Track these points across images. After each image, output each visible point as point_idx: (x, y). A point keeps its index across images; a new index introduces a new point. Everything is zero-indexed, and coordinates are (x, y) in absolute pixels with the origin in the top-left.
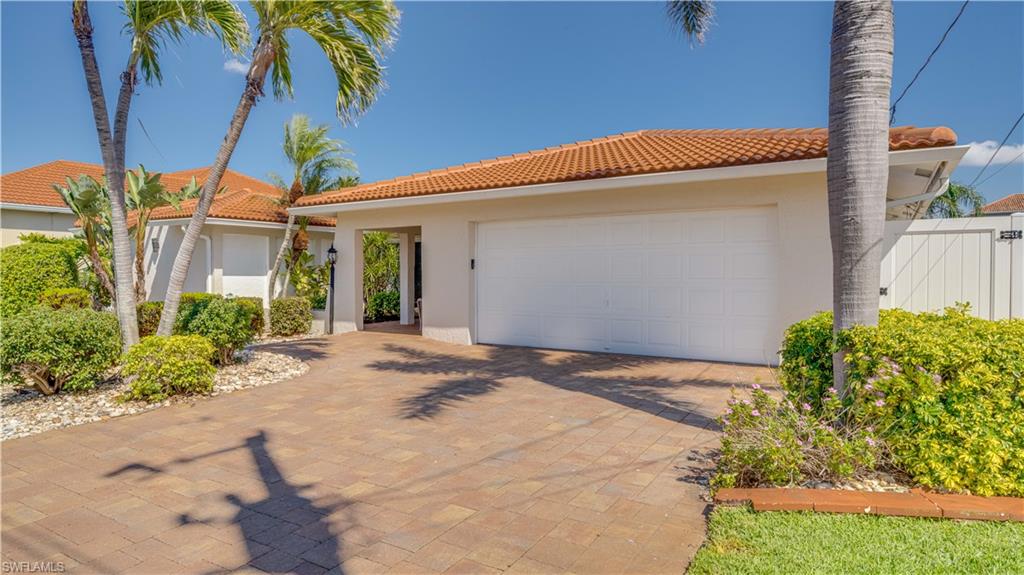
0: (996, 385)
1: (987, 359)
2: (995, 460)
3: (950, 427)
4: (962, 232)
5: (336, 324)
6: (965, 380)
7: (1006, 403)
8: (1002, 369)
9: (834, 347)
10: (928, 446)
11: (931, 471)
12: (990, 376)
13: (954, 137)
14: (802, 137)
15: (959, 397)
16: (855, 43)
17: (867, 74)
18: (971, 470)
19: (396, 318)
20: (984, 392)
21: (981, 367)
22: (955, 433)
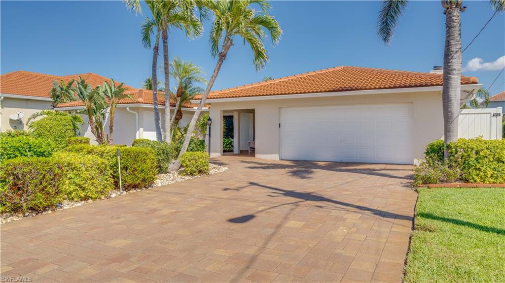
0: (489, 155)
1: (487, 149)
2: (489, 173)
3: (478, 166)
4: (480, 114)
5: (211, 154)
6: (481, 154)
7: (492, 160)
8: (491, 151)
9: (445, 148)
10: (472, 172)
11: (473, 178)
12: (488, 153)
13: (478, 81)
14: (421, 76)
15: (480, 158)
16: (452, 60)
17: (455, 69)
18: (483, 177)
19: (232, 151)
20: (486, 157)
21: (486, 150)
22: (479, 168)
